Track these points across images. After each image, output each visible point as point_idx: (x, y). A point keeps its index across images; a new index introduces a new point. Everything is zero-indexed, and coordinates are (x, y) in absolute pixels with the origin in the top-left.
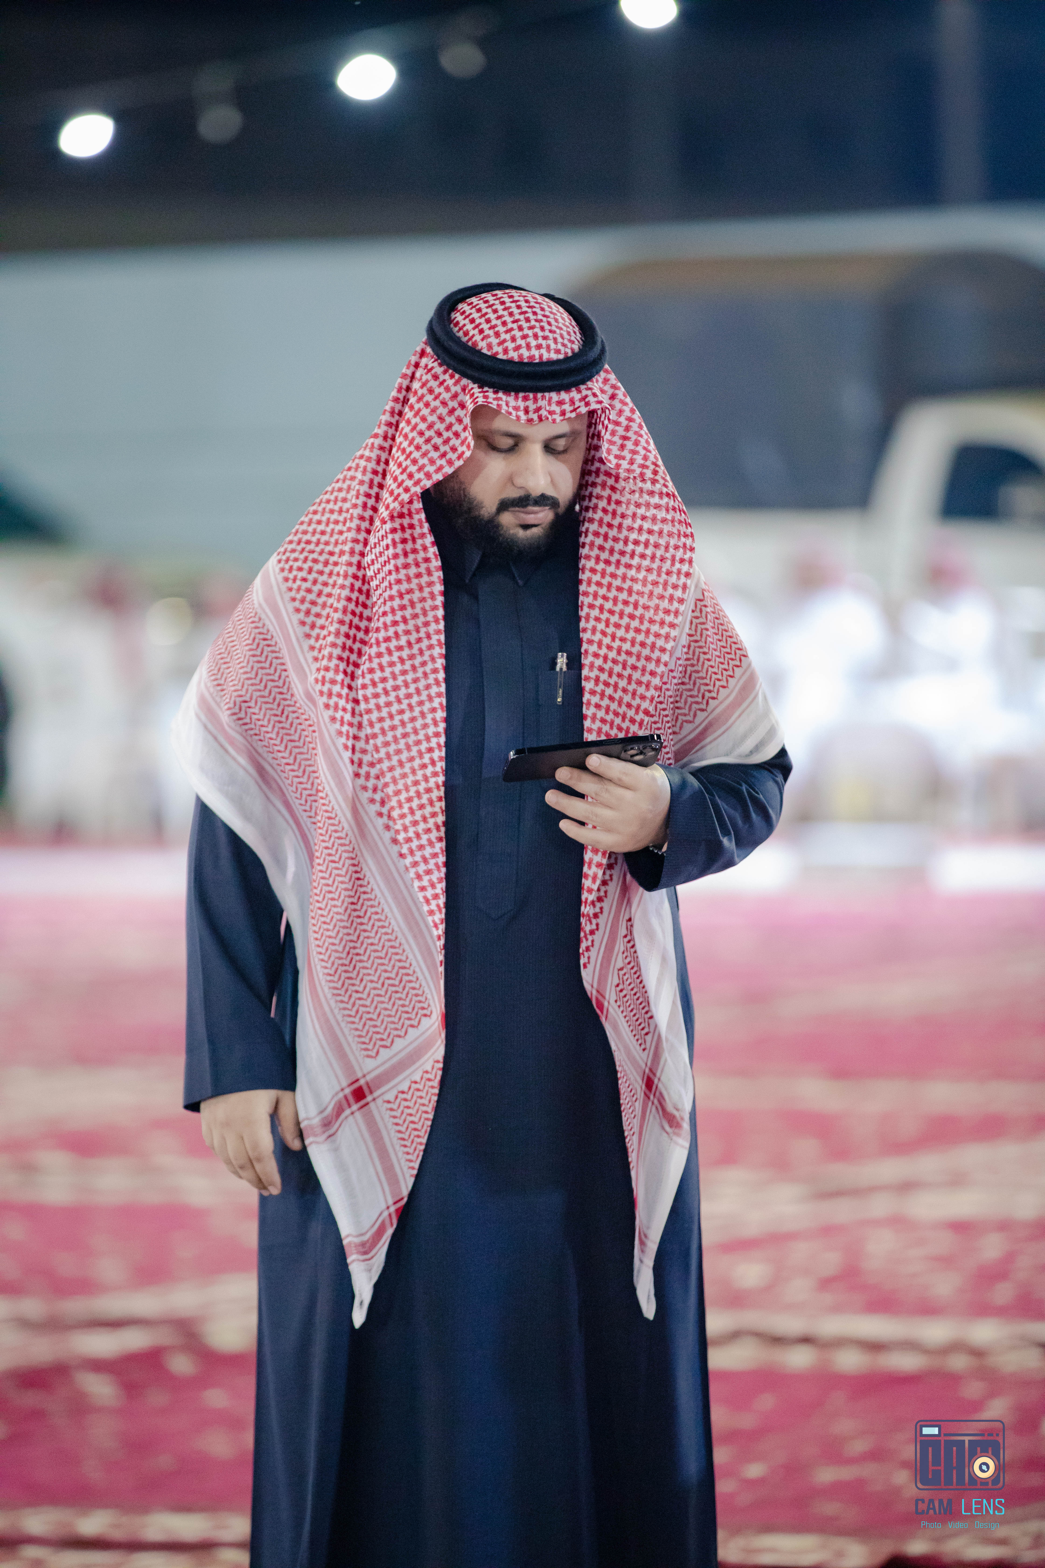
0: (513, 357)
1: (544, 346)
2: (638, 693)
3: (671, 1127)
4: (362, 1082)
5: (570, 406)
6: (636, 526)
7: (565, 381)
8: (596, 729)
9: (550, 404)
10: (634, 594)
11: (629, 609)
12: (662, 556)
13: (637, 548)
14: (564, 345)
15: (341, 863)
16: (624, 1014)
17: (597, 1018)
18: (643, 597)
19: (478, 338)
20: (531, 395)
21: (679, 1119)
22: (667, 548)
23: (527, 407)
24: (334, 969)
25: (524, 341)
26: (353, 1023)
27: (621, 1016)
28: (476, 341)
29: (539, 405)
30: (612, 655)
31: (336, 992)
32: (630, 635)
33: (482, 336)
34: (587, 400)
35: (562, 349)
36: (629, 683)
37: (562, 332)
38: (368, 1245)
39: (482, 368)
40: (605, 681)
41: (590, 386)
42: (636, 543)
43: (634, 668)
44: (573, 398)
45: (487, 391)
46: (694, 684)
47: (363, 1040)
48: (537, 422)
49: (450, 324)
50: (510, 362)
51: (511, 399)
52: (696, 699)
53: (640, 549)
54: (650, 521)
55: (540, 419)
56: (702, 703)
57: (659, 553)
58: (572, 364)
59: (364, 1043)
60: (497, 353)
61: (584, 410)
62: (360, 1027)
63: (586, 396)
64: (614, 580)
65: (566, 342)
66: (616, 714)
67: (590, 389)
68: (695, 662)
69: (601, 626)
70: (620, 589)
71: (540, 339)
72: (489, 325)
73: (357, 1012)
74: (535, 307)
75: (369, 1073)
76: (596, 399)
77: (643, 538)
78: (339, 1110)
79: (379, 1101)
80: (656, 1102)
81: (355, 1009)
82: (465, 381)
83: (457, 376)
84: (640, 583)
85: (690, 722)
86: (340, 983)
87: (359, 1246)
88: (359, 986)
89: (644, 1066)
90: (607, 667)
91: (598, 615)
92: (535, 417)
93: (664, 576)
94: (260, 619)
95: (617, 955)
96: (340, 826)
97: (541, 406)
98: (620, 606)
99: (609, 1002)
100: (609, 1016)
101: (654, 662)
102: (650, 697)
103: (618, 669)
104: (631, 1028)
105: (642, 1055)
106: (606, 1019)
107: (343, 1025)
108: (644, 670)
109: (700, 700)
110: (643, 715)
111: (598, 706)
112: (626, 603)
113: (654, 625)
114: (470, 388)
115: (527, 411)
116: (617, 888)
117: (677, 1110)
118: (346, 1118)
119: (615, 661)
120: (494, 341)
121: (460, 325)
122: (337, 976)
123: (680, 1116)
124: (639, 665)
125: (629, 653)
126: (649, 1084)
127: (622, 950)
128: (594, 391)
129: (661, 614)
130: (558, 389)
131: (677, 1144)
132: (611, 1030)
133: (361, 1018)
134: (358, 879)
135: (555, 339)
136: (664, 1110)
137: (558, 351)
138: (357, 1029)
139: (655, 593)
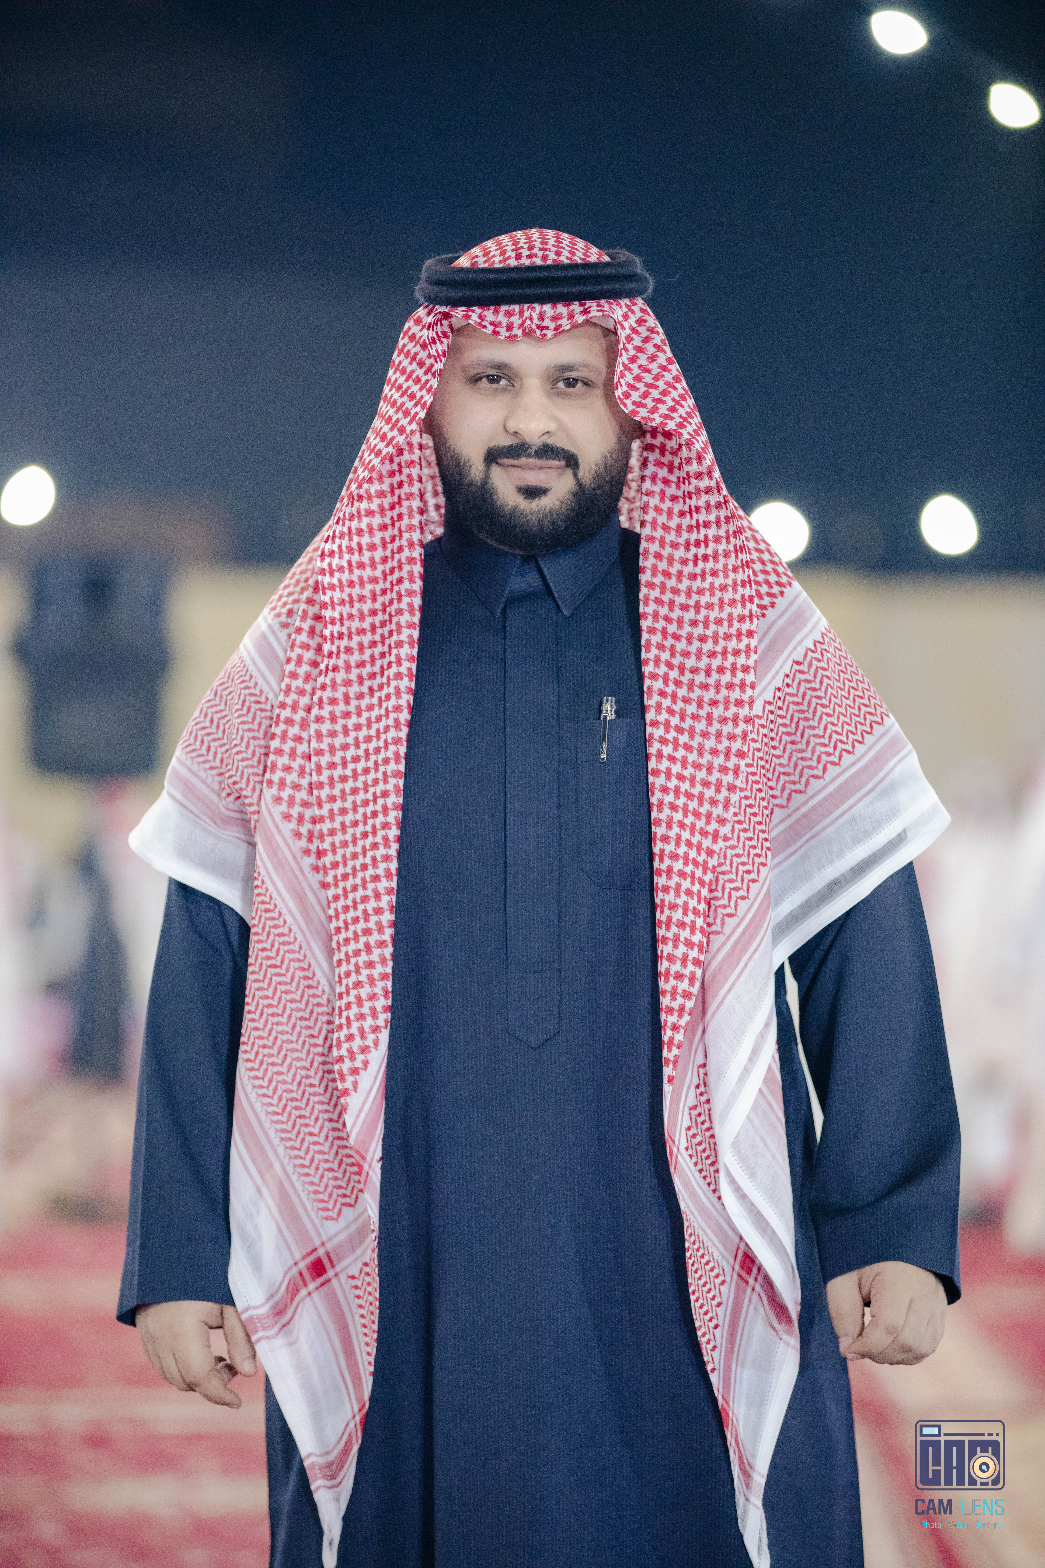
3: (780, 1320)
4: (321, 1252)
15: (284, 966)
16: (699, 1167)
24: (281, 1105)
26: (308, 1175)
31: (284, 1135)
38: (334, 1467)
46: (808, 743)
47: (321, 1196)
52: (809, 763)
56: (816, 768)
59: (323, 1201)
62: (316, 1180)
68: (810, 716)
73: (312, 1160)
75: (330, 1239)
78: (293, 1291)
79: (343, 1277)
80: (757, 1287)
81: (309, 1157)
85: (800, 792)
86: (290, 1123)
87: (325, 1468)
88: (314, 1127)
94: (251, 677)
96: (281, 919)
99: (678, 1149)
100: (678, 1165)
106: (674, 1174)
107: (294, 1178)
109: (814, 764)
118: (303, 1299)
122: (286, 1115)
126: (747, 1264)
133: (317, 1169)
134: (309, 987)
138: (312, 1183)
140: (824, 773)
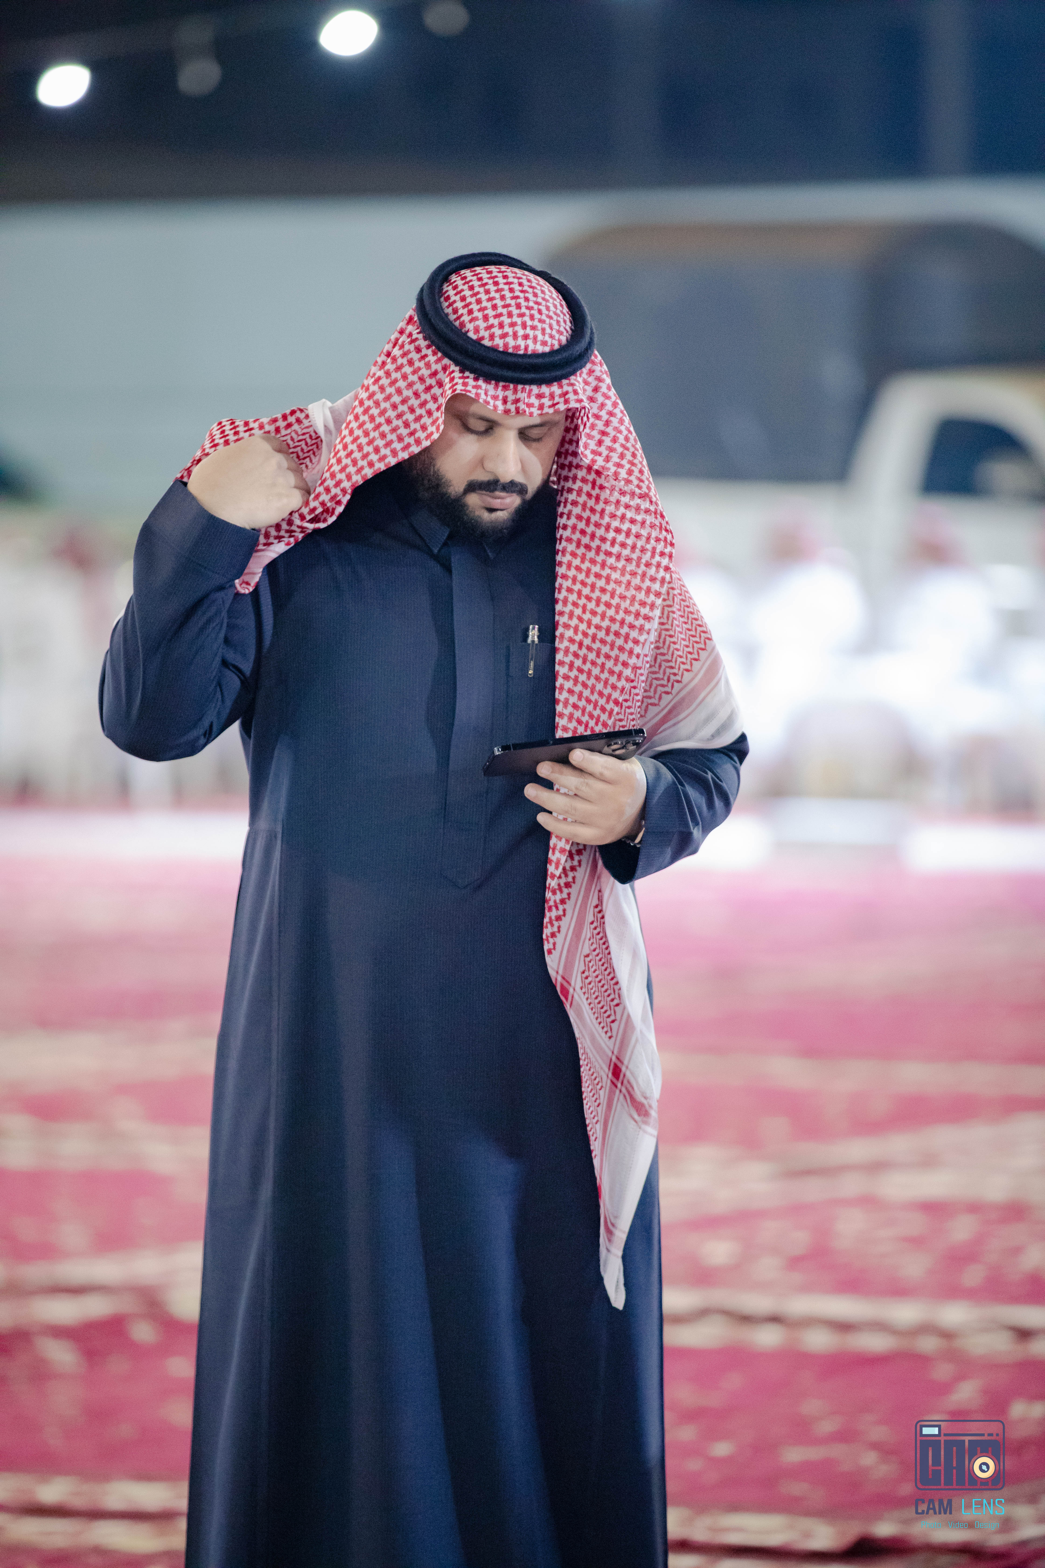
0: (498, 345)
1: (531, 336)
2: (610, 682)
3: (639, 1115)
5: (550, 400)
6: (619, 513)
7: (547, 375)
8: (568, 714)
9: (529, 396)
10: (612, 583)
11: (606, 598)
12: (642, 547)
13: (618, 536)
14: (552, 337)
16: (589, 1001)
17: (561, 1005)
18: (620, 586)
19: (466, 318)
20: (512, 386)
21: (647, 1106)
22: (648, 539)
23: (506, 397)
25: (511, 329)
27: (586, 1003)
28: (464, 321)
29: (518, 397)
30: (587, 642)
32: (606, 623)
33: (470, 317)
34: (567, 397)
35: (549, 341)
36: (602, 671)
37: (551, 321)
39: (465, 352)
40: (579, 667)
41: (572, 381)
42: (618, 531)
43: (608, 657)
44: (553, 392)
45: (468, 377)
46: (660, 666)
48: (514, 414)
49: (441, 297)
50: (494, 349)
51: (491, 388)
53: (621, 538)
54: (633, 510)
55: (517, 411)
56: (667, 686)
57: (639, 544)
58: (557, 358)
60: (483, 338)
61: (562, 407)
63: (567, 393)
64: (593, 566)
65: (554, 332)
66: (588, 701)
67: (572, 385)
69: (578, 612)
70: (598, 576)
71: (528, 328)
72: (478, 307)
74: (528, 292)
76: (576, 397)
77: (625, 527)
80: (624, 1090)
82: (446, 361)
83: (440, 354)
84: (619, 572)
89: (610, 1054)
90: (581, 653)
91: (575, 600)
92: (512, 408)
93: (643, 567)
95: (584, 942)
97: (520, 399)
98: (597, 593)
99: (574, 990)
100: (574, 1002)
101: (626, 653)
102: (620, 687)
103: (592, 656)
104: (596, 1015)
105: (608, 1043)
106: (570, 1007)
108: (617, 660)
109: (665, 682)
110: (613, 704)
111: (571, 691)
112: (603, 590)
113: (629, 616)
114: (451, 370)
115: (505, 401)
116: (585, 874)
117: (646, 1098)
119: (589, 649)
120: (482, 324)
121: (451, 301)
123: (648, 1103)
124: (613, 654)
125: (603, 642)
126: (616, 1072)
127: (588, 937)
128: (575, 387)
129: (637, 606)
130: (539, 382)
131: (645, 1132)
132: (575, 1016)
135: (543, 330)
136: (631, 1096)
137: (544, 343)
139: (633, 584)
140: (672, 689)
